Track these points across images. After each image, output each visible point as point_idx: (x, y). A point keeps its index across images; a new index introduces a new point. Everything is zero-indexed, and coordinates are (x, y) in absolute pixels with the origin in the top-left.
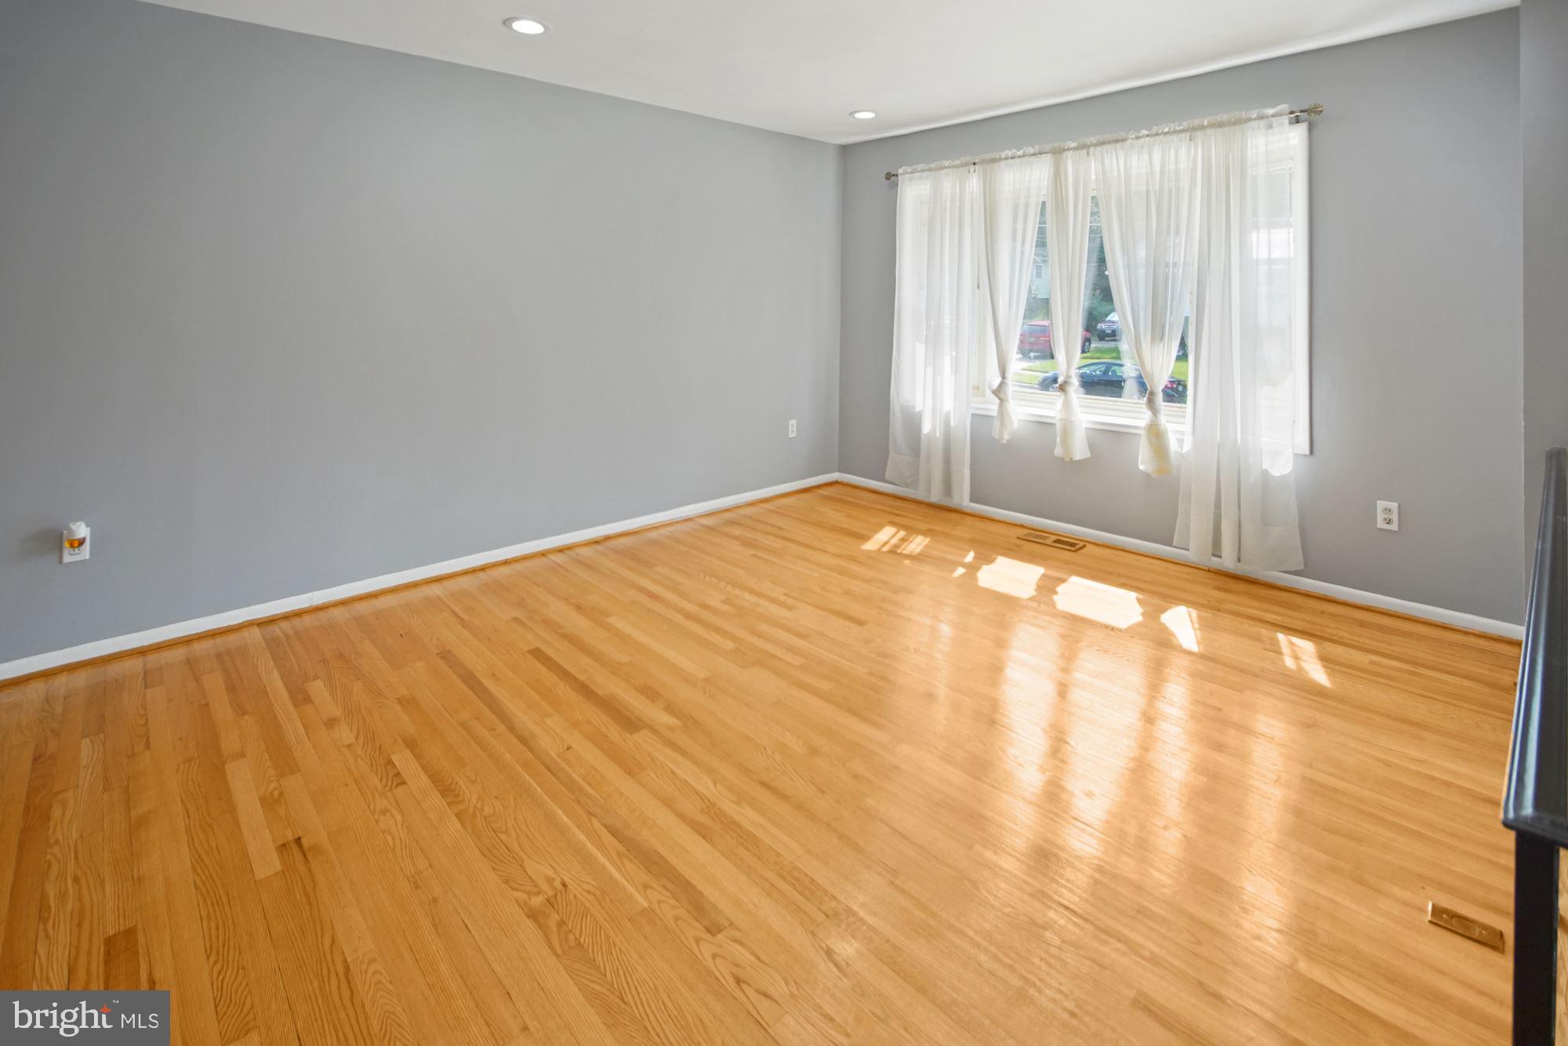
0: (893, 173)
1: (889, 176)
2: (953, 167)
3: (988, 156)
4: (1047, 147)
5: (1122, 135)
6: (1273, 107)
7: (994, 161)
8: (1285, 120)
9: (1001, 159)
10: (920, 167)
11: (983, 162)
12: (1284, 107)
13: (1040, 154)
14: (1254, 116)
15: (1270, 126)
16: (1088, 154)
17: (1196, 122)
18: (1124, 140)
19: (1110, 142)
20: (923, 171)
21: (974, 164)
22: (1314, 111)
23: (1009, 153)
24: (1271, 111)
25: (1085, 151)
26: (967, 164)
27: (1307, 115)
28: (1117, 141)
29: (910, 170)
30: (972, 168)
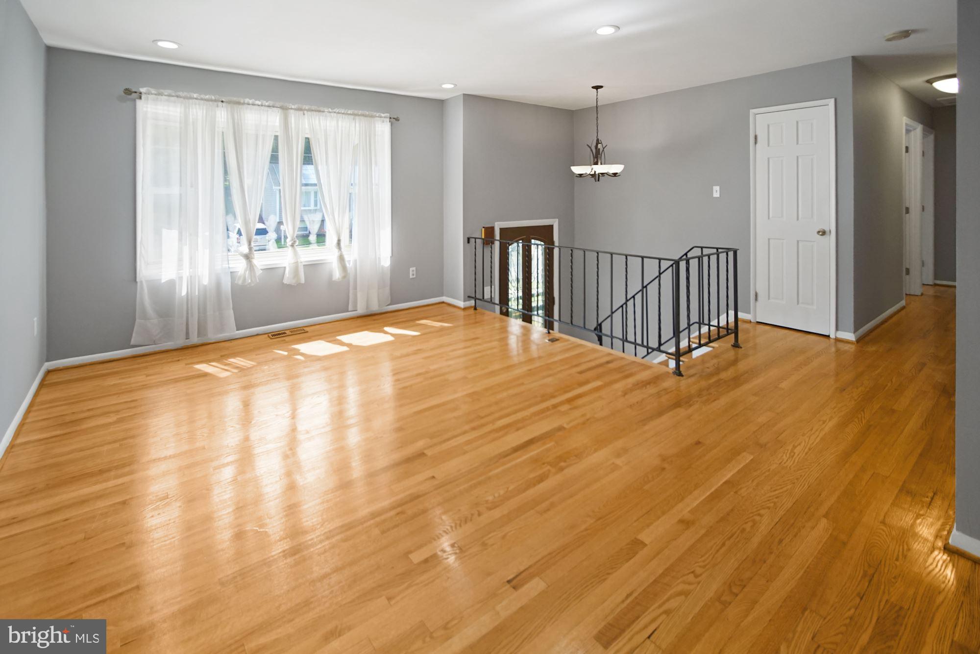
0: (134, 90)
1: (128, 92)
2: (202, 99)
3: (235, 99)
4: (278, 104)
5: (322, 109)
6: (383, 113)
7: (239, 103)
8: (388, 120)
9: (244, 104)
10: (166, 92)
11: (229, 102)
12: (388, 115)
13: (273, 107)
14: (377, 115)
15: (383, 122)
16: (304, 114)
17: (356, 112)
18: (324, 112)
19: (316, 111)
20: (169, 96)
21: (222, 102)
22: (397, 119)
23: (251, 101)
24: (383, 115)
25: (302, 112)
26: (215, 101)
27: (394, 120)
28: (320, 111)
29: (153, 91)
30: (220, 104)
